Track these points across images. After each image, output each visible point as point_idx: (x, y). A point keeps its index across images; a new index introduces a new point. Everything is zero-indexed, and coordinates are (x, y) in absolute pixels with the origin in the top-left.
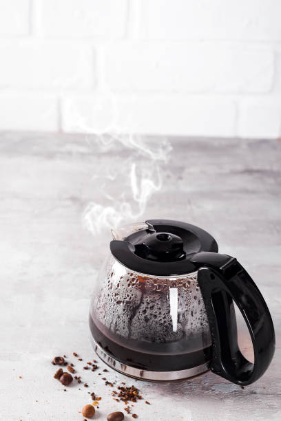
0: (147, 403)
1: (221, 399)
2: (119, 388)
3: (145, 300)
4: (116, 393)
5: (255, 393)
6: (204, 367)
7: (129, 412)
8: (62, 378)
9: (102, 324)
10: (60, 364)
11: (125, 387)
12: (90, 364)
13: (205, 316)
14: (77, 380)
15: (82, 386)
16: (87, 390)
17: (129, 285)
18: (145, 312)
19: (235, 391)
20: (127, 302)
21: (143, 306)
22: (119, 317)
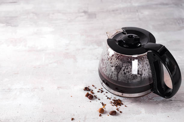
0: (125, 106)
1: (157, 104)
2: (113, 100)
3: (124, 65)
4: (112, 102)
5: (172, 100)
6: (149, 91)
7: (118, 110)
8: (89, 96)
9: (105, 74)
10: (87, 90)
11: (116, 99)
12: (100, 90)
13: (150, 71)
14: (95, 97)
15: (97, 100)
16: (100, 101)
17: (117, 59)
18: (124, 70)
19: (163, 100)
20: (116, 66)
21: (123, 68)
22: (112, 72)
